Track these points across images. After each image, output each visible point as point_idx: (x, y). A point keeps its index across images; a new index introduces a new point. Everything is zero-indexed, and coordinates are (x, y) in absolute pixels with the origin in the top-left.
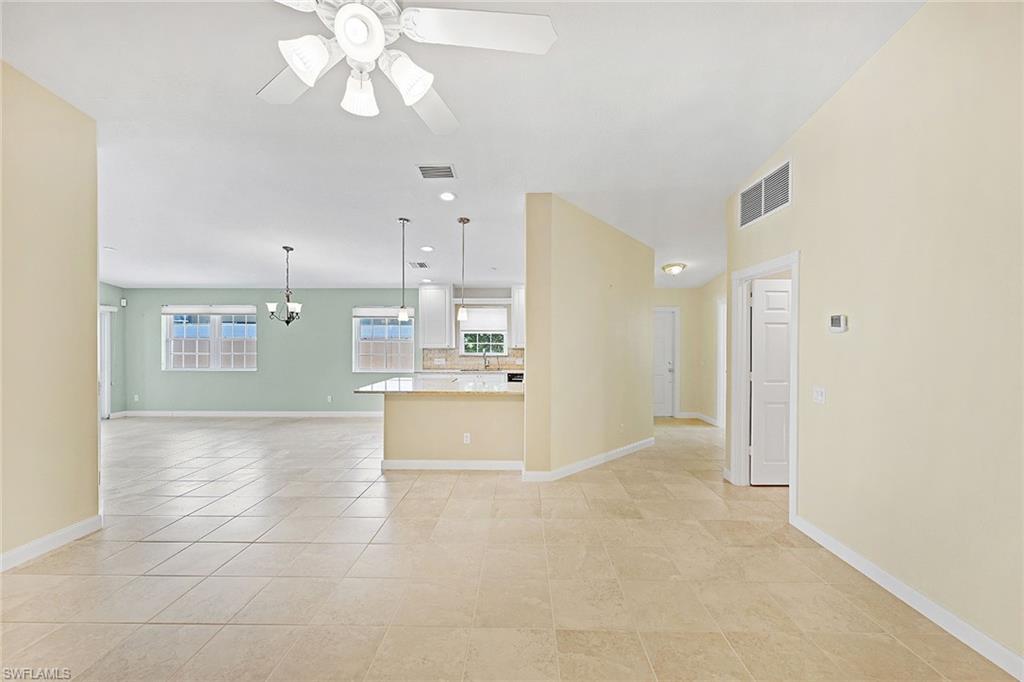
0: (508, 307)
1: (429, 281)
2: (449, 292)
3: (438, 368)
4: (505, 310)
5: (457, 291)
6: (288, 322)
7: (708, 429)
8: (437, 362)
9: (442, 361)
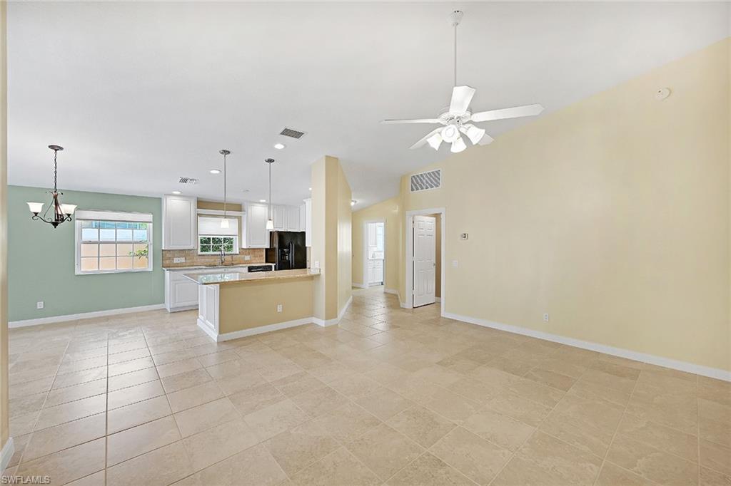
0: (240, 218)
1: (178, 193)
2: (194, 204)
3: (177, 265)
4: (237, 220)
5: (201, 204)
6: (55, 224)
7: (358, 290)
8: (176, 260)
9: (183, 260)
